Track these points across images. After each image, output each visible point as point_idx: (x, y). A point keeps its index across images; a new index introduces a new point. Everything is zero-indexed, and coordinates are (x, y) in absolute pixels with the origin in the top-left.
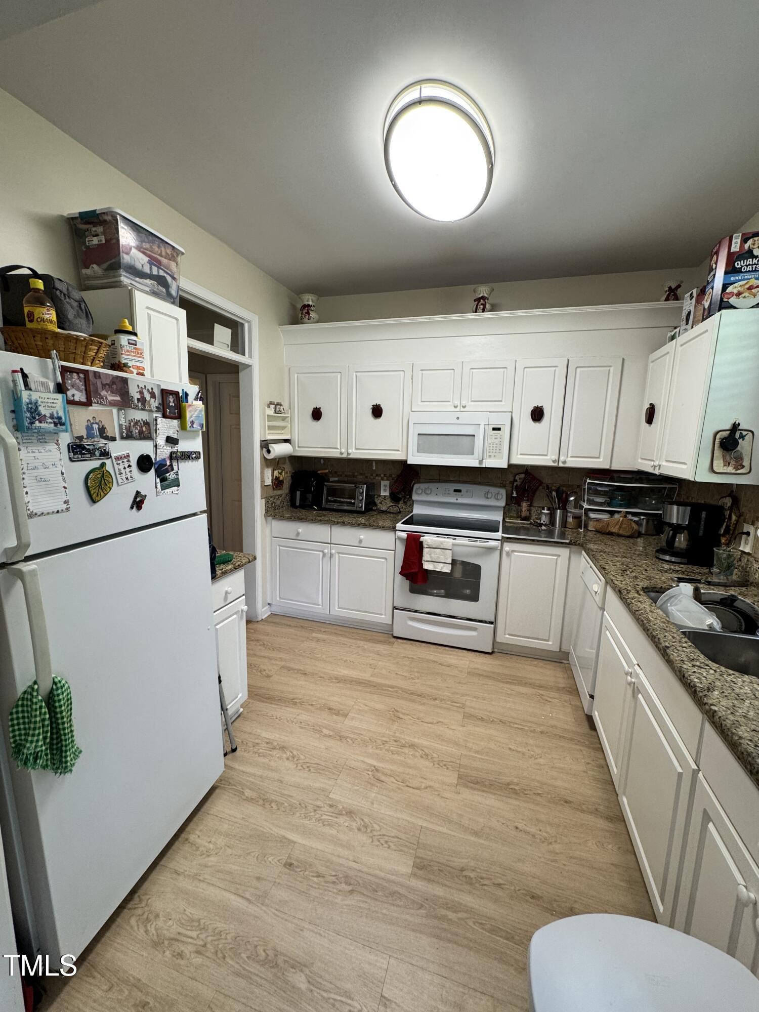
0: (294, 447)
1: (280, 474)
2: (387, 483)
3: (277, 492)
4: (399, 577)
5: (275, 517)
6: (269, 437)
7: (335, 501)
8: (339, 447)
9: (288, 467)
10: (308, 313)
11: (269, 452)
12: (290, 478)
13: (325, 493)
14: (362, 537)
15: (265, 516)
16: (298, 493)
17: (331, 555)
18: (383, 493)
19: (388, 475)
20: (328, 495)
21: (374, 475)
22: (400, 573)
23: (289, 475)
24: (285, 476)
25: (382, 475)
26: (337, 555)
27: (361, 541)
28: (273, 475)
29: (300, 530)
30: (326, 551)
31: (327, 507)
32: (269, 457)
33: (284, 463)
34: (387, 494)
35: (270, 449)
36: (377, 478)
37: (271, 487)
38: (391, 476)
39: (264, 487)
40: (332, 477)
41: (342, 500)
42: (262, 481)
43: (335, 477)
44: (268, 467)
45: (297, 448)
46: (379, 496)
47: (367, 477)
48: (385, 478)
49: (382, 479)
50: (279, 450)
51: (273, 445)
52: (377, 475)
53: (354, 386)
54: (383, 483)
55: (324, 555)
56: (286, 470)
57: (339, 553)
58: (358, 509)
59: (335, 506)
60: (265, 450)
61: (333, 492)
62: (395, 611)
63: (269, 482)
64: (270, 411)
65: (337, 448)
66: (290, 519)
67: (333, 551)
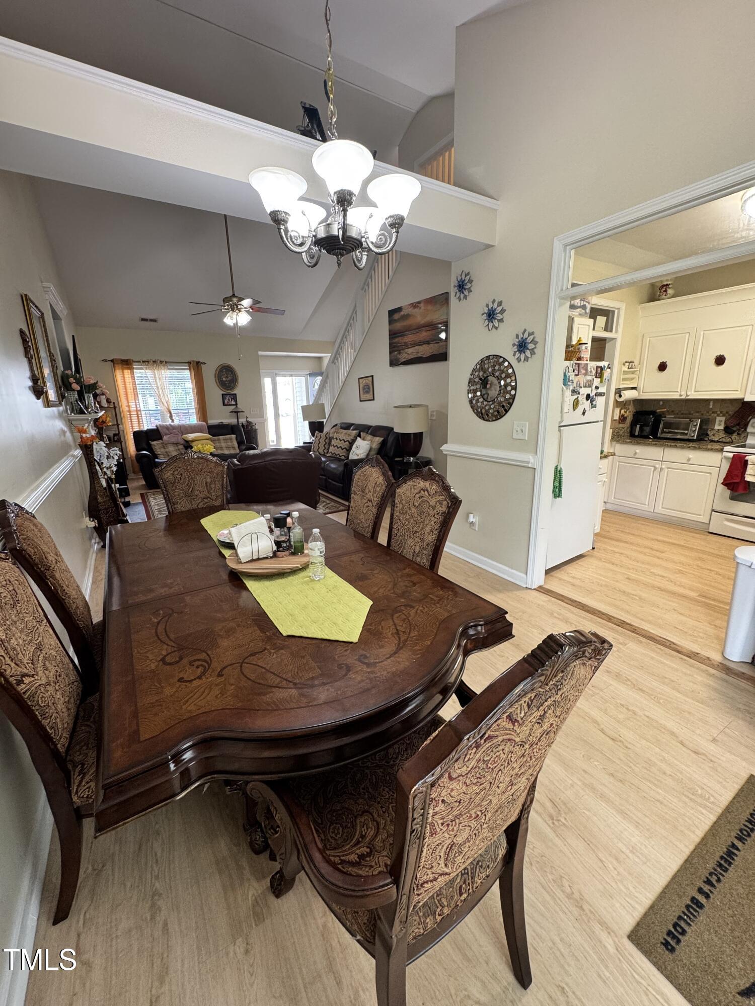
0: (639, 393)
1: (626, 412)
2: (723, 419)
3: (621, 425)
4: (721, 487)
5: (618, 442)
6: (622, 386)
7: (669, 432)
8: (679, 391)
9: (632, 408)
10: (666, 291)
11: (620, 396)
12: (632, 416)
13: (661, 426)
14: (691, 456)
15: (611, 441)
16: (638, 426)
17: (661, 469)
18: (717, 427)
19: (724, 412)
20: (664, 427)
21: (710, 412)
22: (722, 483)
23: (632, 413)
24: (629, 415)
25: (719, 413)
26: (666, 470)
27: (689, 460)
28: (620, 413)
29: (638, 451)
30: (657, 466)
31: (662, 436)
32: (620, 400)
33: (629, 405)
34: (722, 427)
35: (622, 394)
36: (713, 415)
37: (618, 421)
38: (727, 413)
39: (613, 421)
40: (669, 414)
41: (676, 431)
42: (613, 416)
43: (672, 415)
44: (617, 407)
45: (641, 393)
46: (713, 429)
47: (702, 414)
48: (721, 415)
49: (718, 415)
50: (628, 395)
51: (624, 392)
52: (713, 413)
53: (701, 342)
54: (718, 419)
55: (655, 468)
56: (630, 410)
57: (668, 468)
58: (690, 438)
59: (669, 436)
60: (617, 395)
61: (668, 425)
62: (713, 513)
63: (617, 417)
64: (625, 368)
65: (677, 392)
66: (630, 443)
67: (663, 467)
